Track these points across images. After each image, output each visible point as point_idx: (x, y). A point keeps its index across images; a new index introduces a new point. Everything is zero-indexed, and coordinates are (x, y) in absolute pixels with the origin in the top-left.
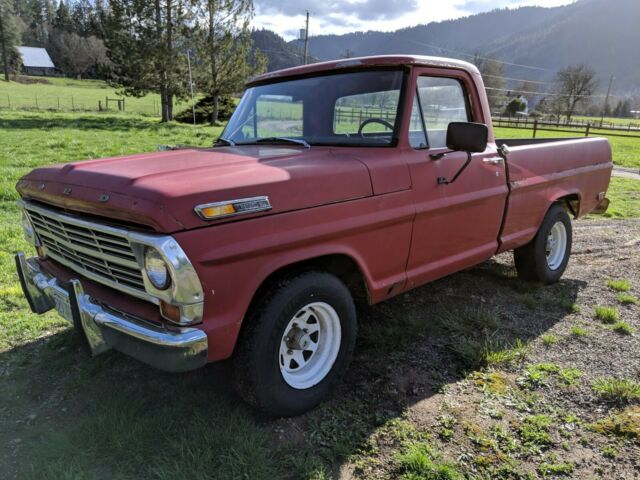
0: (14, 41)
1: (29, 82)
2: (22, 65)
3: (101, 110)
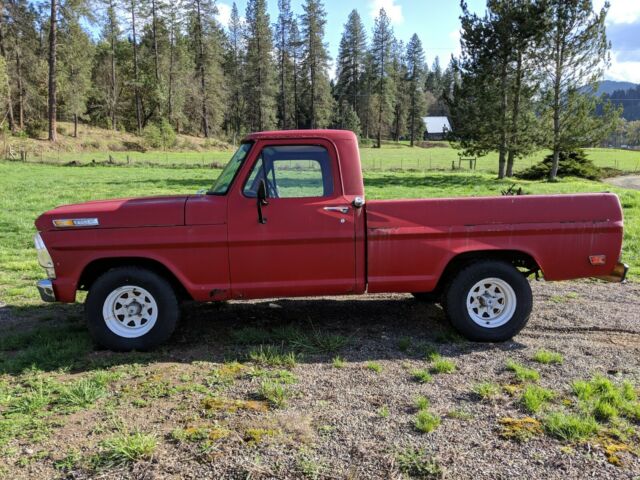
0: (421, 113)
1: (429, 146)
2: (426, 132)
3: (454, 168)
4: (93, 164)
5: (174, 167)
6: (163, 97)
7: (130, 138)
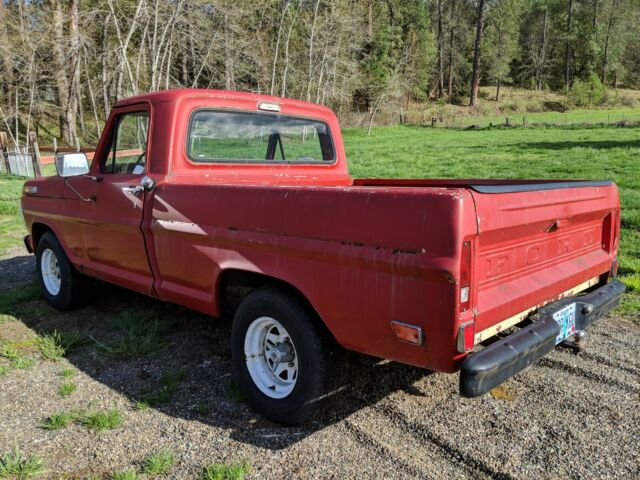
4: (491, 127)
5: (572, 128)
6: (596, 48)
7: (553, 97)
